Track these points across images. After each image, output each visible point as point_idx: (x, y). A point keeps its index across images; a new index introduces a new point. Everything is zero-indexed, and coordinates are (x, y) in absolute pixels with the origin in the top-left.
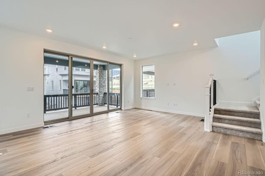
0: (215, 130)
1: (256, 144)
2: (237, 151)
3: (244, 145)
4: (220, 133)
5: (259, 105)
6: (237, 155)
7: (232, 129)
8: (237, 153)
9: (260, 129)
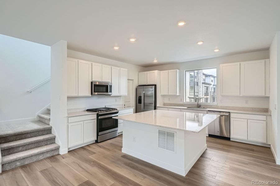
0: (7, 168)
1: (59, 160)
2: (55, 179)
3: (53, 167)
4: (16, 168)
5: (50, 120)
6: (59, 183)
7: (32, 156)
8: (57, 181)
9: (55, 143)
